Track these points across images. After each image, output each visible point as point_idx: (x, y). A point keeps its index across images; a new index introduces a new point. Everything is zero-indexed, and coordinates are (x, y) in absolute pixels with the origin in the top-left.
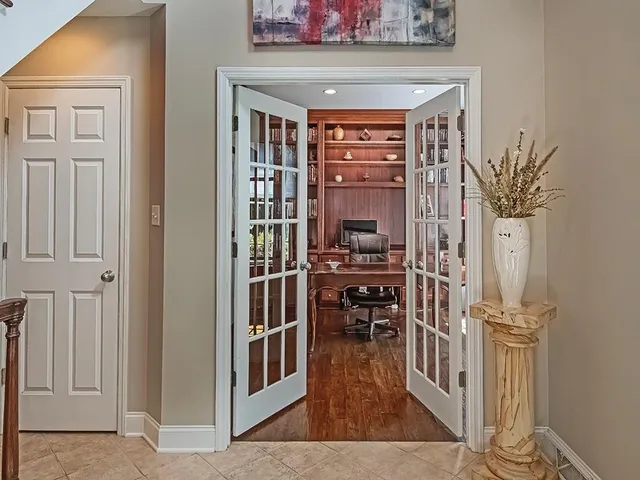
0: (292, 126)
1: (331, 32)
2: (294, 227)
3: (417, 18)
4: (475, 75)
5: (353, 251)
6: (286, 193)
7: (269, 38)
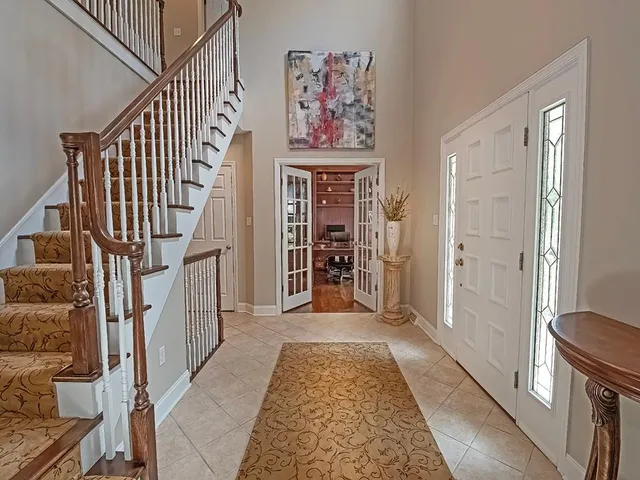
0: (305, 182)
1: (322, 144)
2: (305, 227)
3: (358, 137)
4: (382, 162)
5: (331, 240)
6: (302, 211)
7: (296, 146)
